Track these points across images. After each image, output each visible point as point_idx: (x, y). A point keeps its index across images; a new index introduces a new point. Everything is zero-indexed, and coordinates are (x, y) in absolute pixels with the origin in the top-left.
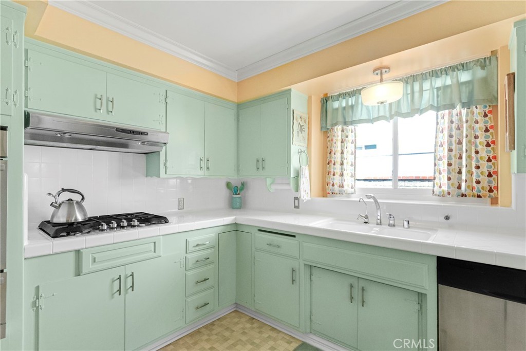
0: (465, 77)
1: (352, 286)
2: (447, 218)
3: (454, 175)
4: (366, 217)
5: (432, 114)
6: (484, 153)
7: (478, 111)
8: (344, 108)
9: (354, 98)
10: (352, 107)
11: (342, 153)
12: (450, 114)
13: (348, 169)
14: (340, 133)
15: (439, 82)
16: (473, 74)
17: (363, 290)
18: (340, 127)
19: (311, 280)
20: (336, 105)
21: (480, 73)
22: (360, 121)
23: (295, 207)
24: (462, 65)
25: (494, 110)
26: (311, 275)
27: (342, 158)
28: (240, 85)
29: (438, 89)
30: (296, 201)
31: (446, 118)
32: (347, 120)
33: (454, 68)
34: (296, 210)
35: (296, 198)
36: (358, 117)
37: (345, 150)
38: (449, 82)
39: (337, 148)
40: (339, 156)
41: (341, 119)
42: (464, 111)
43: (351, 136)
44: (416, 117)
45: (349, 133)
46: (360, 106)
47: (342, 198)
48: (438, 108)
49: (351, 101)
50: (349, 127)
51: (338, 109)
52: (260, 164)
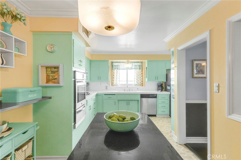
0: (139, 64)
1: (127, 102)
2: (138, 89)
3: (138, 81)
4: (125, 90)
5: (134, 70)
6: (141, 78)
7: (140, 70)
8: (117, 65)
9: (119, 63)
10: (119, 65)
11: (117, 76)
12: (137, 71)
13: (118, 80)
14: (116, 71)
15: (135, 64)
16: (140, 64)
17: (129, 102)
18: (116, 70)
20: (115, 64)
21: (141, 64)
22: (121, 69)
23: (106, 89)
24: (139, 62)
25: (143, 71)
26: (118, 102)
27: (117, 77)
28: (92, 55)
29: (135, 65)
30: (107, 88)
31: (136, 71)
32: (118, 68)
33: (137, 62)
34: (107, 90)
35: (106, 87)
36: (120, 68)
37: (117, 75)
38: (137, 64)
39: (115, 74)
40: (116, 76)
41: (117, 68)
42: (139, 70)
43: (118, 72)
44: (131, 70)
45: (118, 71)
46: (121, 65)
47: (116, 86)
48: (135, 69)
49: (119, 64)
50: (118, 70)
51: (116, 65)
52: (99, 78)
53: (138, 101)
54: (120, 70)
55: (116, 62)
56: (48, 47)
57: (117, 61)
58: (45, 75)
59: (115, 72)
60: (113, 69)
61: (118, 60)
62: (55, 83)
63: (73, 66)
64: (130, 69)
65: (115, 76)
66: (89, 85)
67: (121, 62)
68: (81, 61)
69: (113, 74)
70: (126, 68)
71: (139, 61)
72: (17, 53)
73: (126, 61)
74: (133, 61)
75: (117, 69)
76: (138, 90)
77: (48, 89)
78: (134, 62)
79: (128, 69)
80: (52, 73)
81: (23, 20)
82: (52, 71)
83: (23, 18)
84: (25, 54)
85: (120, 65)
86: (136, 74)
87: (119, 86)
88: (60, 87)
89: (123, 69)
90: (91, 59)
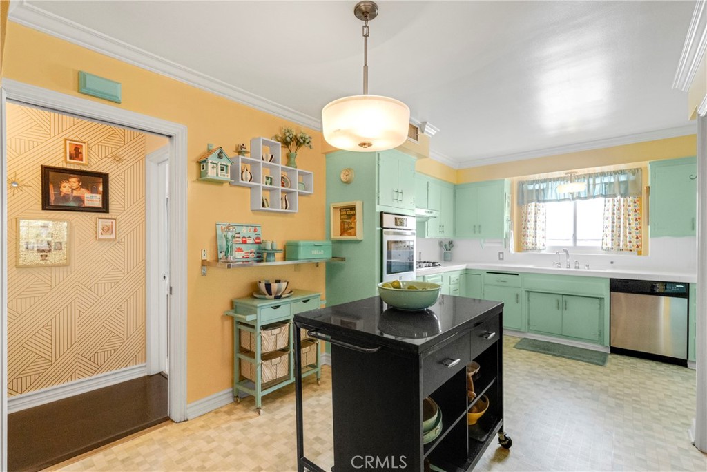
0: (622, 178)
1: (558, 301)
2: (612, 263)
3: (616, 238)
4: (559, 263)
5: (601, 199)
6: (634, 225)
7: (630, 200)
8: (537, 190)
9: (545, 184)
11: (536, 221)
12: (614, 201)
13: (540, 233)
14: (533, 207)
15: (606, 180)
16: (628, 178)
17: (567, 301)
18: (533, 204)
19: (529, 300)
20: (531, 187)
21: (632, 177)
22: (550, 201)
23: (500, 259)
24: (621, 171)
25: (639, 200)
26: (529, 297)
27: (536, 225)
28: (458, 172)
29: (606, 184)
30: (501, 257)
31: (611, 202)
32: (540, 199)
33: (616, 173)
34: (501, 261)
35: (500, 253)
36: (549, 197)
37: (538, 220)
38: (612, 180)
39: (531, 217)
40: (533, 223)
41: (535, 198)
42: (622, 199)
43: (542, 210)
44: (591, 200)
45: (541, 208)
46: (550, 190)
47: (535, 252)
48: (605, 196)
49: (543, 186)
50: (541, 204)
51: (532, 191)
52: (477, 229)
53: (601, 299)
54: (547, 204)
55: (533, 182)
56: (342, 175)
57: (537, 176)
58: (339, 221)
59: (529, 211)
60: (523, 203)
61: (541, 175)
62: (350, 234)
63: (378, 204)
64: (585, 198)
65: (531, 224)
66: (453, 246)
67: (550, 180)
68: (400, 191)
69: (524, 218)
70: (567, 197)
71: (623, 167)
72: (300, 191)
73: (562, 174)
74: (597, 172)
75: (539, 201)
76: (614, 268)
77: (344, 245)
78: (604, 174)
79: (575, 197)
80: (347, 219)
81: (308, 143)
82: (347, 215)
83: (307, 141)
84: (311, 191)
85: (547, 188)
86: (609, 214)
87: (543, 252)
88: (359, 241)
89: (559, 200)
90: (455, 183)
